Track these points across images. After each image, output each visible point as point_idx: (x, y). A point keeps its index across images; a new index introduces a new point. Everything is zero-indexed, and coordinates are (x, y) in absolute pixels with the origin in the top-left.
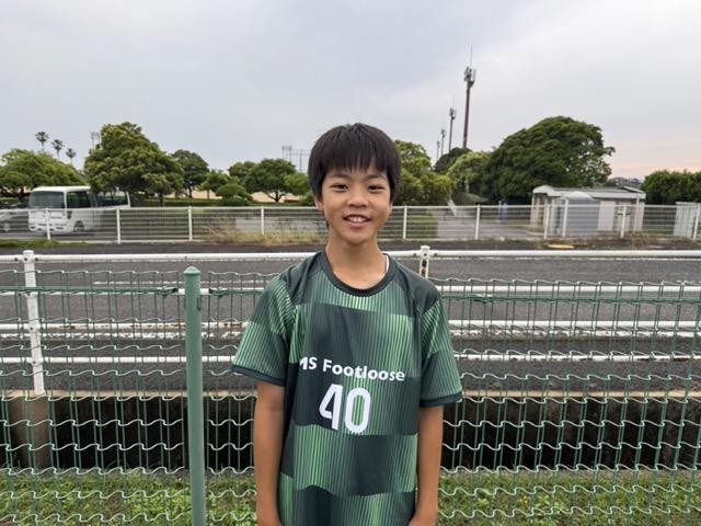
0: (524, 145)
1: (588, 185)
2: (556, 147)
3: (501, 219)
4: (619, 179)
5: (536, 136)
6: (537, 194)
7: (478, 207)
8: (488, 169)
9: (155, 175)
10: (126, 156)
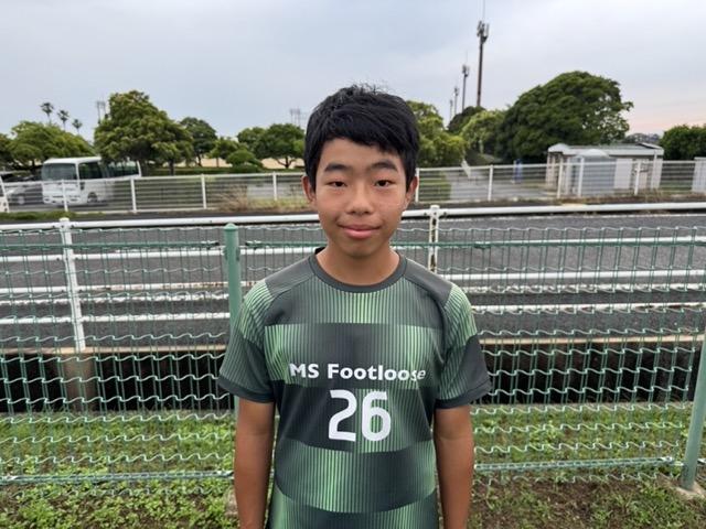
0: (539, 103)
1: (606, 142)
2: (572, 104)
3: (516, 179)
4: (638, 134)
5: (551, 93)
6: (552, 154)
7: (491, 167)
8: (503, 128)
9: (166, 144)
10: (135, 126)
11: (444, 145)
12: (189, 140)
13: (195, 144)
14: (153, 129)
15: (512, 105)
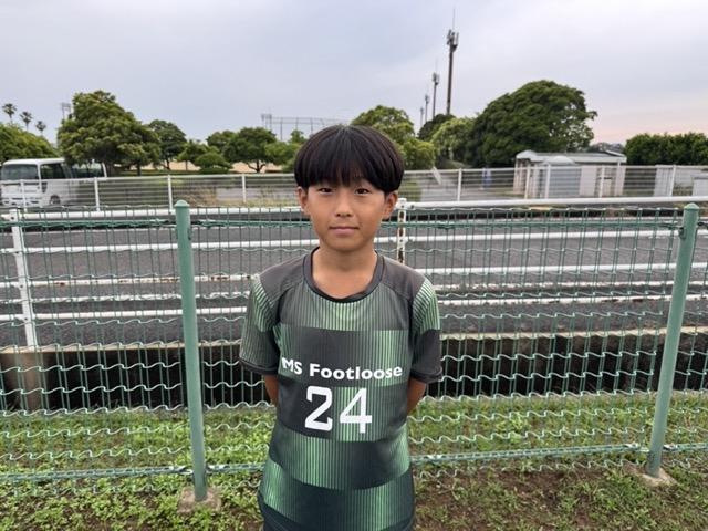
0: (507, 110)
1: (572, 150)
2: (539, 112)
4: (603, 144)
5: (519, 101)
6: (520, 160)
7: (460, 171)
8: (472, 136)
9: (132, 145)
10: (101, 127)
11: (414, 150)
12: (157, 142)
13: (163, 147)
14: (118, 130)
15: (481, 113)
